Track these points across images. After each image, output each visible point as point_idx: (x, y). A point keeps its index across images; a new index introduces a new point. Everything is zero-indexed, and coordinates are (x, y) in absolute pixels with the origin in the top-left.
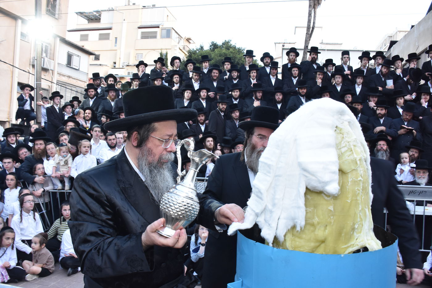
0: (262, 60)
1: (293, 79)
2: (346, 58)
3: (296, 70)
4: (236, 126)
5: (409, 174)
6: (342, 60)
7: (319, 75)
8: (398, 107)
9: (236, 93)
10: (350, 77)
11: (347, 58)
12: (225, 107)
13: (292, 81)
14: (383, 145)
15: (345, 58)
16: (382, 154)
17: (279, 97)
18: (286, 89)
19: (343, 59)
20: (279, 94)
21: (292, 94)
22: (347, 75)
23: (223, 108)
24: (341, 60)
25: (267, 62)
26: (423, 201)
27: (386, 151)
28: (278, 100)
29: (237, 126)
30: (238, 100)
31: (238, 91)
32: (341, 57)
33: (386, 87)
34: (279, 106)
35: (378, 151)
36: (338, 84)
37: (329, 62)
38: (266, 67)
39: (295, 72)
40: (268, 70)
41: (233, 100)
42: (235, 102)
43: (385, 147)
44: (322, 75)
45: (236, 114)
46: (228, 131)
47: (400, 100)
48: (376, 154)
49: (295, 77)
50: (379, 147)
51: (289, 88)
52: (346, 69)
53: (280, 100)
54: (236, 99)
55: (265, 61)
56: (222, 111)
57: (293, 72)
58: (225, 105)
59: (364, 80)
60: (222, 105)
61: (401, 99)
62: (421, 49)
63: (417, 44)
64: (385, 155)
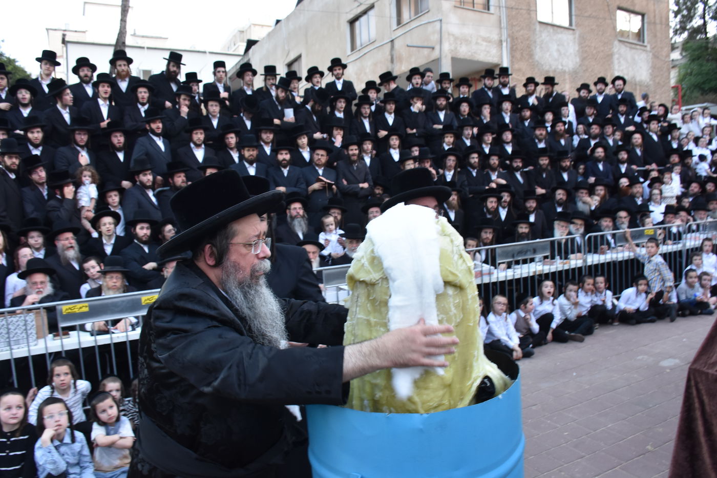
0: (76, 70)
1: (140, 106)
2: (221, 73)
3: (145, 92)
4: (43, 197)
5: (338, 245)
6: (215, 74)
7: (185, 100)
8: (301, 150)
9: (36, 135)
10: (227, 103)
11: (223, 72)
12: (17, 161)
13: (139, 110)
14: (300, 208)
15: (219, 72)
16: (299, 222)
17: (118, 139)
18: (129, 124)
19: (217, 74)
20: (118, 134)
21: (140, 132)
22: (224, 99)
23: (14, 163)
24: (213, 76)
25: (86, 76)
27: (303, 217)
28: (118, 145)
29: (46, 197)
30: (41, 148)
31: (39, 130)
32: (212, 69)
33: (285, 119)
34: (121, 156)
35: (293, 218)
36: (214, 116)
37: (192, 77)
38: (84, 85)
39: (143, 94)
40: (89, 90)
41: (31, 148)
42: (36, 152)
43: (301, 212)
45: (41, 174)
46: (29, 208)
47: (303, 140)
48: (291, 224)
49: (143, 104)
51: (135, 123)
52: (221, 90)
53: (121, 145)
54: (36, 146)
55: (82, 74)
56: (11, 171)
57: (140, 96)
58: (16, 158)
60: (10, 158)
61: (304, 138)
62: (292, 57)
63: (286, 48)
64: (303, 223)
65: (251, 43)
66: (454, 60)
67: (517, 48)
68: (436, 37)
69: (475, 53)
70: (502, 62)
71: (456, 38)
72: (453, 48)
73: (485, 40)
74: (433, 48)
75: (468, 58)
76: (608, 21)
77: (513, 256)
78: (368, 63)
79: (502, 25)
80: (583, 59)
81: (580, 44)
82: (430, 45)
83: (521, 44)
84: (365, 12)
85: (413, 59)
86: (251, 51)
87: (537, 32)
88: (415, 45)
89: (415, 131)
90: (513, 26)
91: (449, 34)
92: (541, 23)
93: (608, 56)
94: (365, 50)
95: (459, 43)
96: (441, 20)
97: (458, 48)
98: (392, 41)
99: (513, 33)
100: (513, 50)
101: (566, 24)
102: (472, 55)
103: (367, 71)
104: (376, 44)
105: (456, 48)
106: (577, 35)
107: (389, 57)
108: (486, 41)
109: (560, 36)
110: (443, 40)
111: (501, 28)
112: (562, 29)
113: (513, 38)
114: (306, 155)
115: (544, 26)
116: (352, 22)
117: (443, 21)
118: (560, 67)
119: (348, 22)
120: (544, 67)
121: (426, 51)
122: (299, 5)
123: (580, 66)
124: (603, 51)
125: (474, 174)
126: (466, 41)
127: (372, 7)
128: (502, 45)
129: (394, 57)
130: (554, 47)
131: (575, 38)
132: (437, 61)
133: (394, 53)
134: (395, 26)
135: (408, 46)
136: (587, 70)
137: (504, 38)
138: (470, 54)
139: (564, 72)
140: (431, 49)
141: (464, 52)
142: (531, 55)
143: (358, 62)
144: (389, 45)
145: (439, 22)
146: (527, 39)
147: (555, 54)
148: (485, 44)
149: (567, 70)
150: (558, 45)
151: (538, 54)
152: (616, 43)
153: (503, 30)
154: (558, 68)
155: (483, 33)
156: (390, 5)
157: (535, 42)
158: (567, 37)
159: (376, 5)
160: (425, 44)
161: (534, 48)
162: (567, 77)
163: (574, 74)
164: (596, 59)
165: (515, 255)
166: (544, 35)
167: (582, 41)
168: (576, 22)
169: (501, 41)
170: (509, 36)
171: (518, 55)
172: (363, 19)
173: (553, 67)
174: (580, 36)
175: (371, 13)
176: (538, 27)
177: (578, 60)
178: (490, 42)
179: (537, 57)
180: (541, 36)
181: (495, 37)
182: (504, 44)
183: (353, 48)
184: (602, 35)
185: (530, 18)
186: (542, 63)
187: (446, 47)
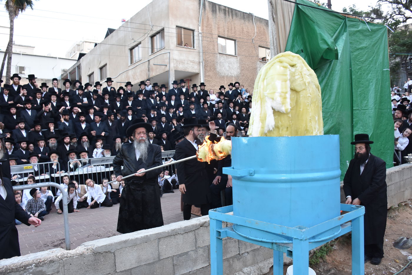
6: (53, 83)
7: (38, 95)
8: (90, 115)
14: (86, 138)
16: (86, 144)
20: (13, 109)
26: (108, 164)
27: (87, 142)
28: (13, 113)
33: (84, 102)
34: (15, 117)
35: (83, 142)
36: (54, 101)
43: (87, 140)
44: (40, 95)
50: (84, 140)
53: (14, 113)
59: (69, 98)
62: (102, 65)
63: (99, 60)
64: (87, 144)
65: (81, 55)
66: (176, 71)
67: (208, 66)
68: (167, 61)
69: (186, 68)
70: (200, 72)
71: (177, 61)
72: (175, 66)
73: (191, 61)
74: (166, 66)
75: (183, 71)
76: (254, 52)
77: (168, 156)
78: (138, 70)
79: (200, 55)
80: (242, 70)
81: (240, 63)
82: (165, 64)
83: (210, 63)
84: (137, 45)
85: (158, 70)
86: (81, 59)
87: (218, 58)
88: (159, 64)
89: (140, 108)
90: (206, 55)
91: (173, 59)
92: (219, 53)
93: (255, 68)
94: (137, 64)
95: (178, 63)
96: (170, 53)
97: (178, 66)
98: (149, 61)
99: (206, 58)
100: (205, 67)
101: (234, 54)
102: (185, 69)
103: (138, 74)
104: (142, 62)
105: (177, 66)
106: (238, 59)
107: (148, 68)
108: (192, 63)
109: (230, 59)
110: (171, 63)
111: (200, 56)
112: (231, 56)
113: (205, 61)
114: (92, 117)
115: (222, 55)
116: (131, 49)
117: (170, 54)
118: (230, 74)
119: (129, 49)
120: (222, 74)
121: (163, 67)
122: (106, 38)
123: (240, 73)
124: (252, 66)
125: (163, 126)
126: (182, 62)
127: (140, 43)
128: (200, 64)
129: (150, 68)
130: (226, 65)
131: (237, 61)
132: (168, 72)
133: (150, 67)
134: (150, 54)
135: (154, 65)
136: (244, 75)
137: (201, 60)
138: (184, 68)
139: (232, 77)
140: (165, 66)
141: (181, 68)
142: (215, 69)
143: (133, 70)
144: (148, 62)
145: (169, 54)
146: (213, 61)
147: (227, 68)
148: (191, 63)
149: (233, 76)
150: (229, 64)
151: (219, 68)
152: (259, 62)
153: (200, 57)
154: (229, 75)
155: (191, 59)
156: (148, 43)
157: (217, 62)
158: (233, 60)
159: (142, 42)
160: (163, 64)
161: (216, 65)
162: (233, 79)
163: (238, 77)
164: (248, 70)
165: (169, 155)
166: (222, 59)
167: (241, 62)
168: (238, 53)
169: (200, 62)
170: (203, 59)
171: (208, 69)
172: (136, 48)
173: (226, 74)
174: (240, 60)
175: (140, 46)
176: (218, 55)
177: (239, 71)
178: (194, 63)
179: (218, 70)
180: (220, 60)
181: (197, 60)
182: (201, 64)
183: (131, 63)
184: (251, 59)
185: (215, 51)
186: (221, 72)
187: (172, 65)
